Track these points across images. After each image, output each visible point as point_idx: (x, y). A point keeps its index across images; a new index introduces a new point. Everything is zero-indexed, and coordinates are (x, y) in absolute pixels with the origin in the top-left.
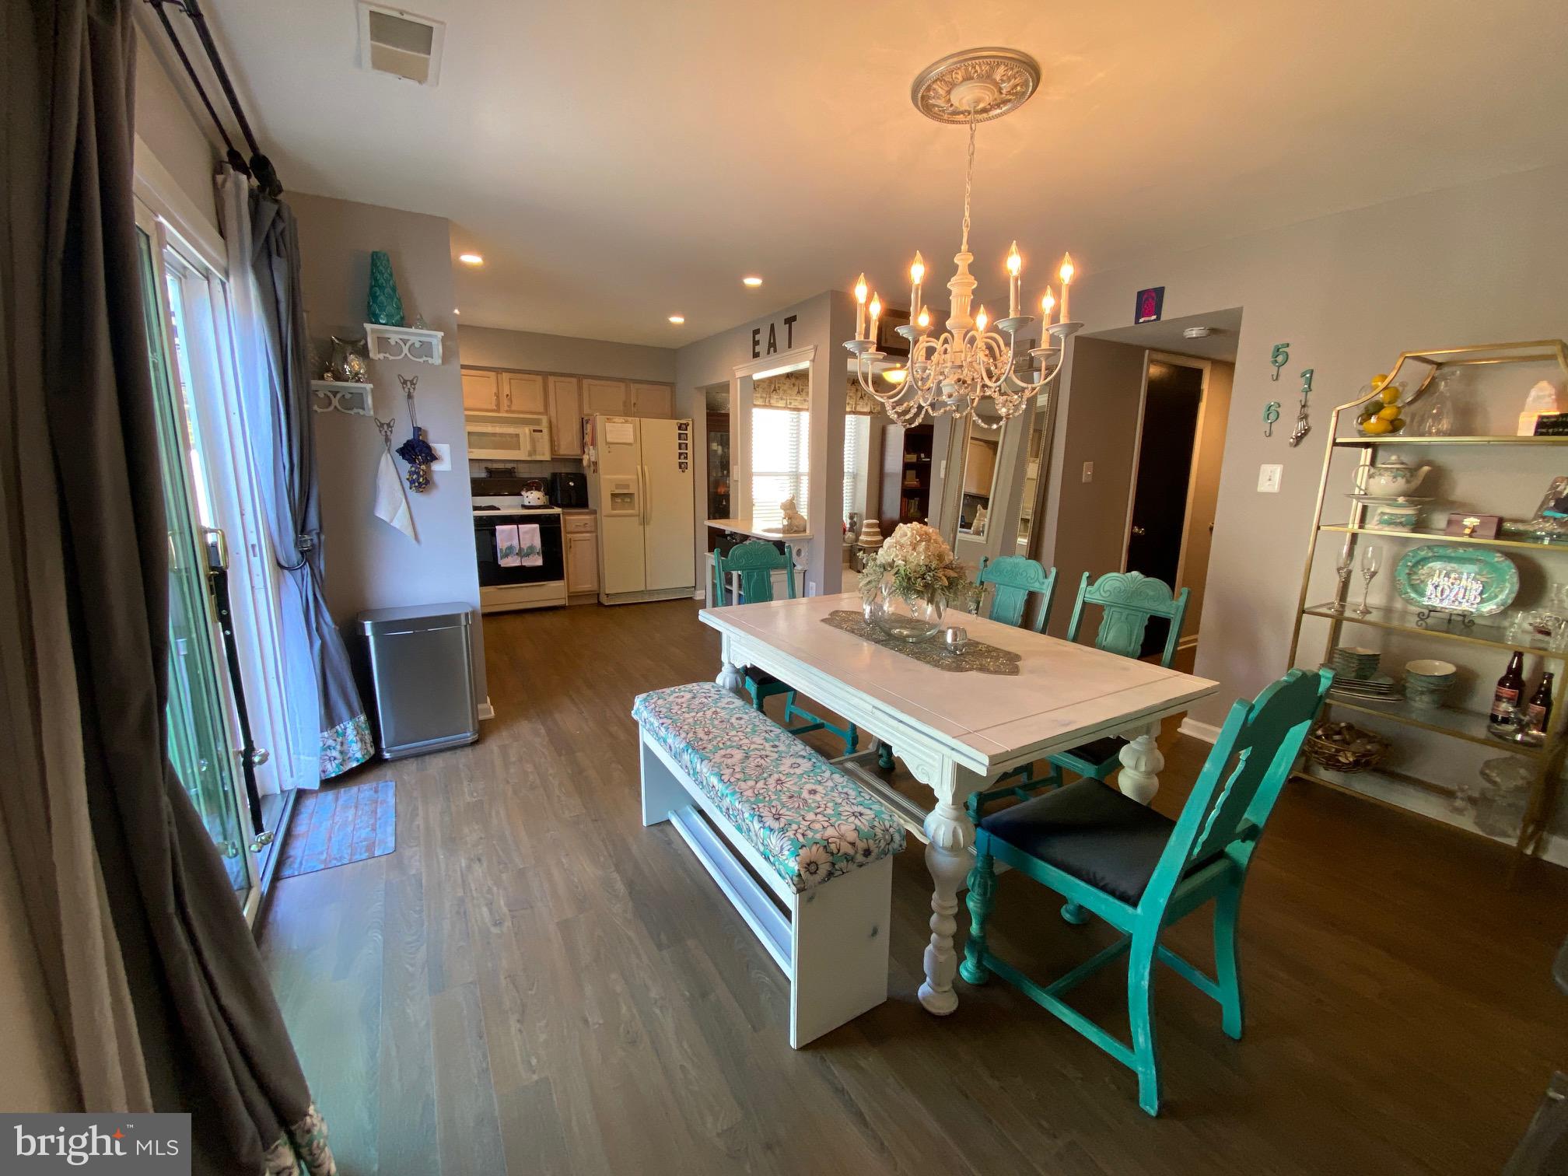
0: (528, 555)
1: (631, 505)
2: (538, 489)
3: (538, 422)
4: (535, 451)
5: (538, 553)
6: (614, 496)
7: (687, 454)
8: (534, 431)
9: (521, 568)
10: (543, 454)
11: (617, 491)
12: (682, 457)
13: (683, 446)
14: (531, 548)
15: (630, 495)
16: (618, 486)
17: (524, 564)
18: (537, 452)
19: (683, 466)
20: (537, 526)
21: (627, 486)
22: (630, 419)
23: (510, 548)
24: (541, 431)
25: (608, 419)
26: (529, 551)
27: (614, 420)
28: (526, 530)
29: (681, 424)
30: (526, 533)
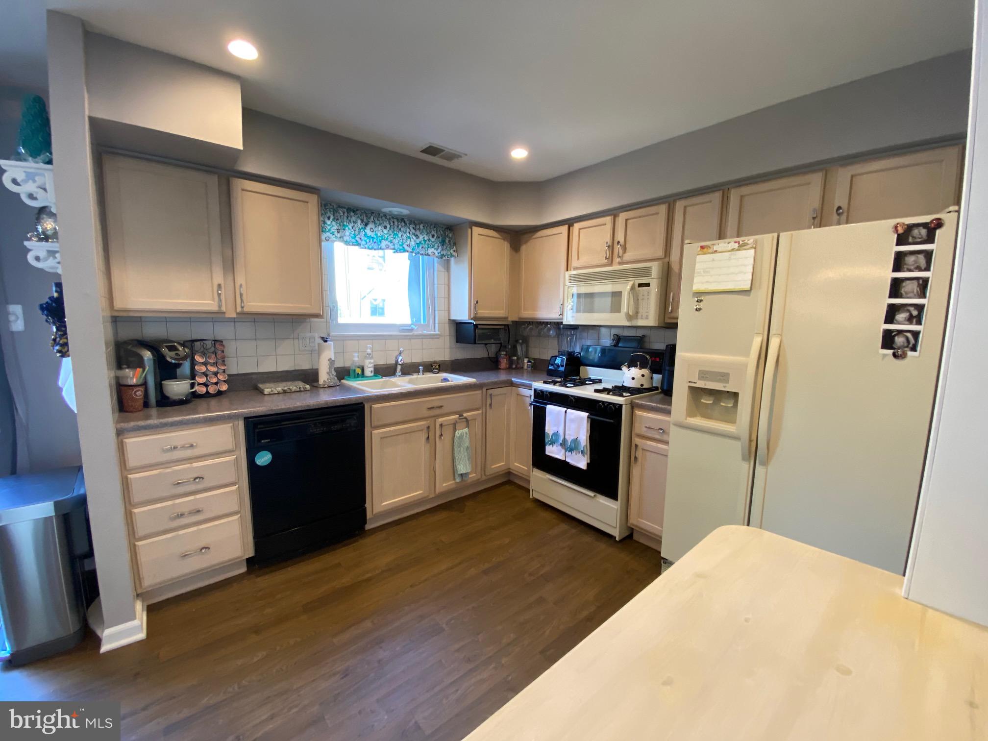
0: (571, 450)
1: (730, 416)
2: (642, 367)
3: (646, 272)
4: (637, 313)
5: (582, 452)
6: (696, 392)
7: (920, 308)
8: (640, 285)
9: (564, 463)
10: (647, 318)
11: (701, 384)
12: (901, 316)
13: (908, 287)
14: (576, 441)
15: (735, 395)
16: (703, 375)
17: (568, 460)
18: (640, 315)
19: (899, 340)
20: (585, 415)
21: (724, 377)
22: (750, 240)
23: (556, 434)
24: (648, 285)
25: (702, 247)
26: (573, 445)
27: (715, 248)
28: (573, 417)
29: (910, 228)
30: (572, 421)
